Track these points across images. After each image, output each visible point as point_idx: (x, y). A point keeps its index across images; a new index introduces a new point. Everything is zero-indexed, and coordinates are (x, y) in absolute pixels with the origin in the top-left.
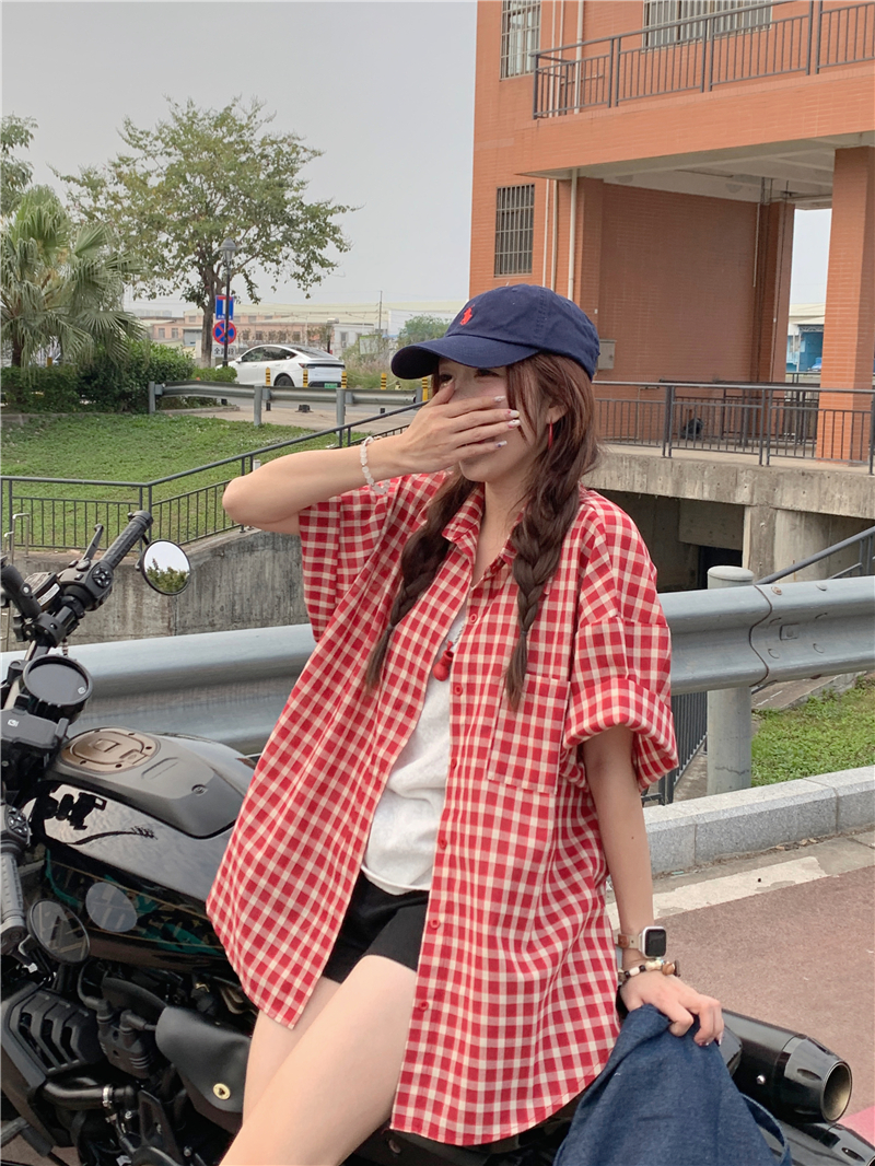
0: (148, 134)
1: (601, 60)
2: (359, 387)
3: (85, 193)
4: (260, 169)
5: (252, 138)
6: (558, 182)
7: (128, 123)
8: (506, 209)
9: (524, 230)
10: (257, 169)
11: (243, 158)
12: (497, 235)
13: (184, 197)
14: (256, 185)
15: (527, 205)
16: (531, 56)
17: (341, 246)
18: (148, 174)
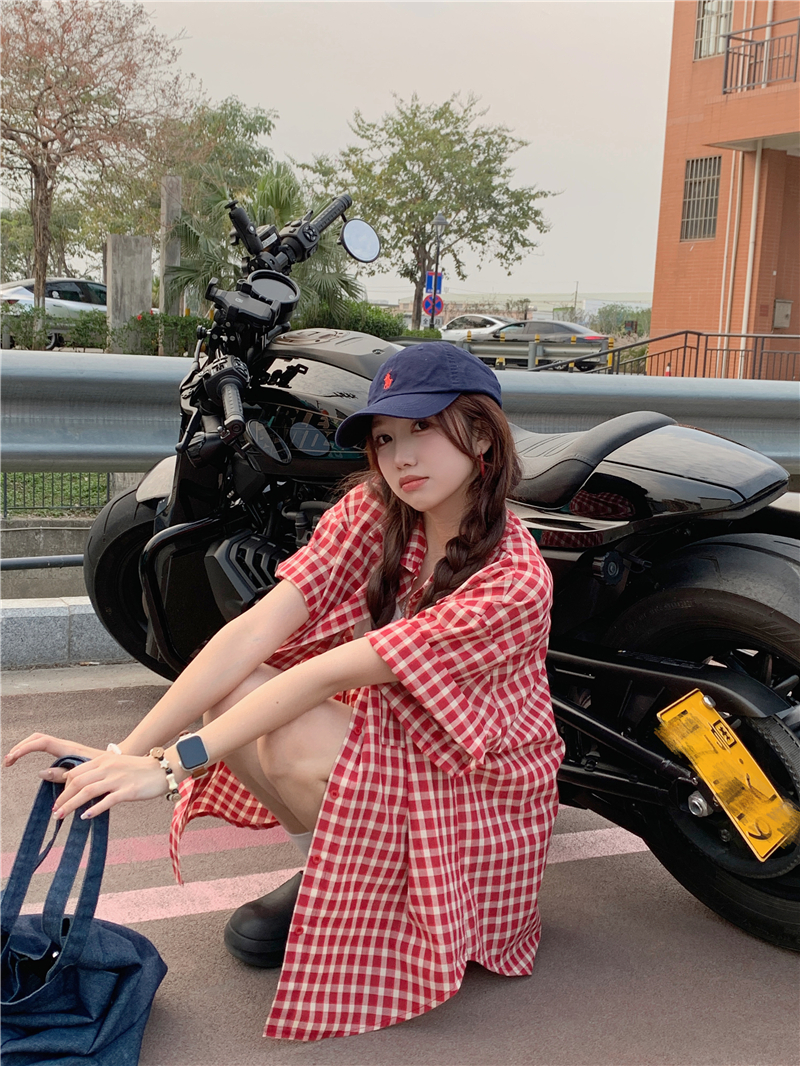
0: (374, 126)
1: (789, 39)
3: (318, 180)
5: (466, 130)
6: (744, 153)
7: (358, 115)
8: (694, 179)
9: (710, 198)
10: (471, 157)
11: (457, 148)
12: (685, 203)
13: (403, 182)
14: (467, 172)
15: (714, 174)
16: (724, 37)
17: (541, 227)
18: (373, 163)
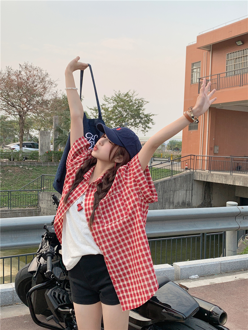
0: (109, 98)
1: (215, 79)
2: (156, 157)
5: (133, 99)
7: (105, 96)
10: (134, 106)
11: (131, 104)
13: (117, 113)
14: (133, 110)
16: (198, 79)
17: (153, 123)
18: (109, 108)
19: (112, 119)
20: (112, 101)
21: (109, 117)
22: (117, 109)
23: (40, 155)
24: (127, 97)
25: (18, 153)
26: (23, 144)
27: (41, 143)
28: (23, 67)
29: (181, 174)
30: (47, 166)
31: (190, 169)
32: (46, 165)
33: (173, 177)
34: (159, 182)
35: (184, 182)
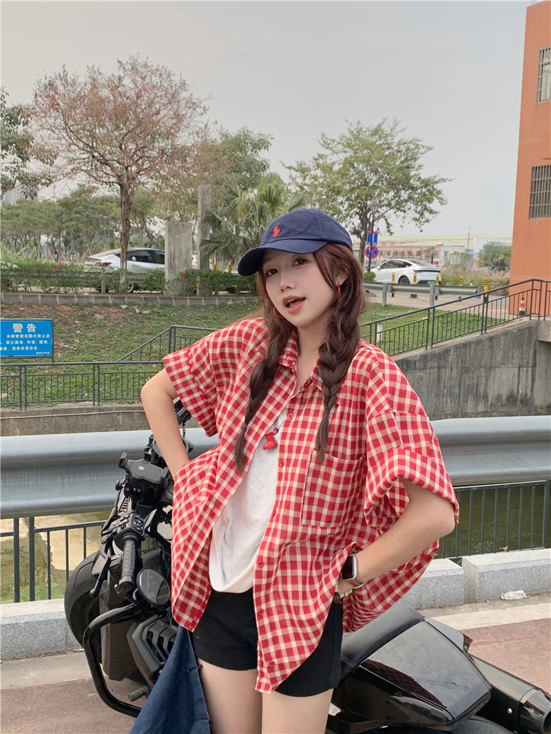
0: (334, 141)
2: (448, 284)
3: (299, 175)
4: (397, 159)
5: (393, 141)
7: (323, 136)
8: (537, 179)
9: (548, 191)
10: (394, 159)
11: (387, 153)
12: (531, 195)
13: (352, 176)
14: (393, 168)
15: (550, 176)
17: (442, 202)
18: (333, 164)
19: (341, 192)
20: (340, 146)
21: (334, 188)
22: (354, 167)
23: (167, 281)
24: (377, 137)
25: (117, 274)
26: (127, 253)
27: (170, 252)
28: (127, 67)
29: (507, 327)
30: (184, 307)
31: (531, 313)
32: (183, 302)
33: (486, 333)
34: (451, 347)
35: (513, 347)
